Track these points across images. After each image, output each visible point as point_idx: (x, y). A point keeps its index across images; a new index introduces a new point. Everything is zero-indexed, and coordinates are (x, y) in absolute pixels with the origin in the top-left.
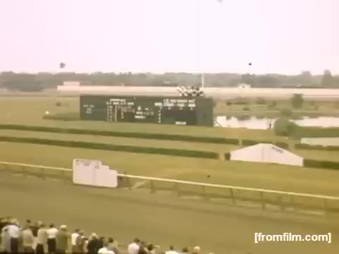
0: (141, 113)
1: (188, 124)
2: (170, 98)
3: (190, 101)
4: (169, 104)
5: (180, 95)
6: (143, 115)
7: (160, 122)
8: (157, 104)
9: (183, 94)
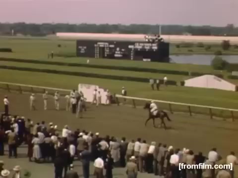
0: (119, 53)
1: (152, 60)
2: (140, 42)
3: (153, 45)
4: (139, 47)
5: (147, 40)
6: (121, 54)
7: (132, 59)
8: (130, 47)
9: (149, 40)
